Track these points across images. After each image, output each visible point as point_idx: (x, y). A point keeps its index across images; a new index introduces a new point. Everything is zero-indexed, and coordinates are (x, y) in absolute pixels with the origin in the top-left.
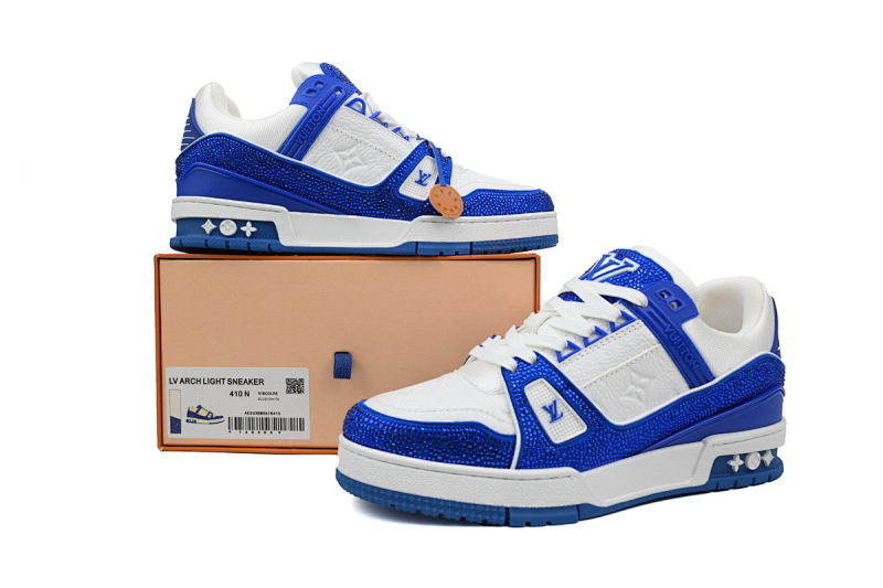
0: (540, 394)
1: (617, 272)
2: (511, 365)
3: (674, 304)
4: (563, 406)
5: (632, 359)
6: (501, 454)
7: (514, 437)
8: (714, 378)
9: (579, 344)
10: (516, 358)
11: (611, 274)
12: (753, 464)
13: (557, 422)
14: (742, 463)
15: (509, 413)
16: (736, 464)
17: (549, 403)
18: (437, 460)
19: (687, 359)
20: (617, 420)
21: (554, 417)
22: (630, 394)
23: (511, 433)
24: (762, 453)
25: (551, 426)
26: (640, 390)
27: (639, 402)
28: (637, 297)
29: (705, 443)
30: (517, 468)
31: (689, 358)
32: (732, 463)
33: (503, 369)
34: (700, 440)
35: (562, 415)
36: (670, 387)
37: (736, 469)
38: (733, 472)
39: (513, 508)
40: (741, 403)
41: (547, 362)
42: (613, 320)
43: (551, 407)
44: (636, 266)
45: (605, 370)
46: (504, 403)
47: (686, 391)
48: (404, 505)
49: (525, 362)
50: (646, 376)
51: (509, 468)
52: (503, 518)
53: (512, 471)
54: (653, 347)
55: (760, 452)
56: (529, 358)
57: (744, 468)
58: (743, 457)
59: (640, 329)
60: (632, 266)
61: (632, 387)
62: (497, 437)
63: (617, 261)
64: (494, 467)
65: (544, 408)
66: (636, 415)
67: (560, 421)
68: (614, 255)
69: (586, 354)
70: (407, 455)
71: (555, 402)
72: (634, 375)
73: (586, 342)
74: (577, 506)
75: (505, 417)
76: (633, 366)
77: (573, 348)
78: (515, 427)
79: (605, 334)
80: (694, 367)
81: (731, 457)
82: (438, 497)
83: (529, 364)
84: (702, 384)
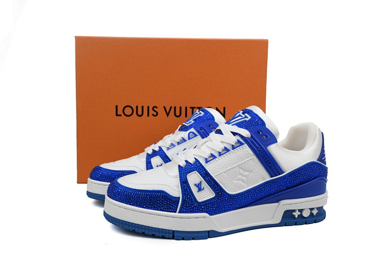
0: (194, 178)
1: (241, 120)
2: (183, 164)
3: (264, 136)
4: (204, 184)
5: (241, 163)
6: (172, 206)
7: (179, 198)
8: (283, 173)
9: (216, 155)
10: (186, 161)
11: (238, 121)
12: (306, 214)
13: (201, 192)
14: (299, 213)
15: (179, 187)
16: (296, 214)
17: (197, 182)
18: (143, 207)
19: (269, 163)
20: (231, 192)
21: (200, 189)
22: (238, 180)
23: (178, 196)
24: (312, 209)
25: (198, 193)
26: (244, 178)
27: (243, 184)
28: (246, 133)
29: (279, 204)
30: (179, 213)
31: (270, 163)
32: (294, 214)
33: (179, 166)
34: (277, 202)
35: (203, 189)
36: (260, 176)
37: (296, 217)
38: (295, 218)
39: (176, 231)
40: (299, 185)
41: (200, 163)
42: (234, 144)
43: (198, 184)
44: (249, 117)
45: (227, 168)
46: (177, 182)
47: (268, 178)
48: (127, 227)
49: (190, 163)
50: (248, 172)
51: (176, 212)
52: (171, 235)
53: (177, 214)
54: (251, 158)
55: (310, 209)
56: (192, 161)
57: (301, 216)
58: (301, 211)
59: (246, 149)
60: (248, 118)
61: (240, 176)
62: (171, 198)
63: (242, 115)
64: (168, 212)
65: (195, 185)
66: (241, 189)
67: (202, 191)
68: (242, 112)
69: (219, 160)
70: (130, 204)
71: (201, 182)
72: (241, 171)
73: (220, 154)
74: (208, 231)
75: (176, 189)
76: (241, 166)
77: (213, 156)
78: (180, 194)
79: (229, 151)
80: (272, 168)
81: (294, 211)
82: (142, 224)
83: (191, 164)
84: (276, 176)
